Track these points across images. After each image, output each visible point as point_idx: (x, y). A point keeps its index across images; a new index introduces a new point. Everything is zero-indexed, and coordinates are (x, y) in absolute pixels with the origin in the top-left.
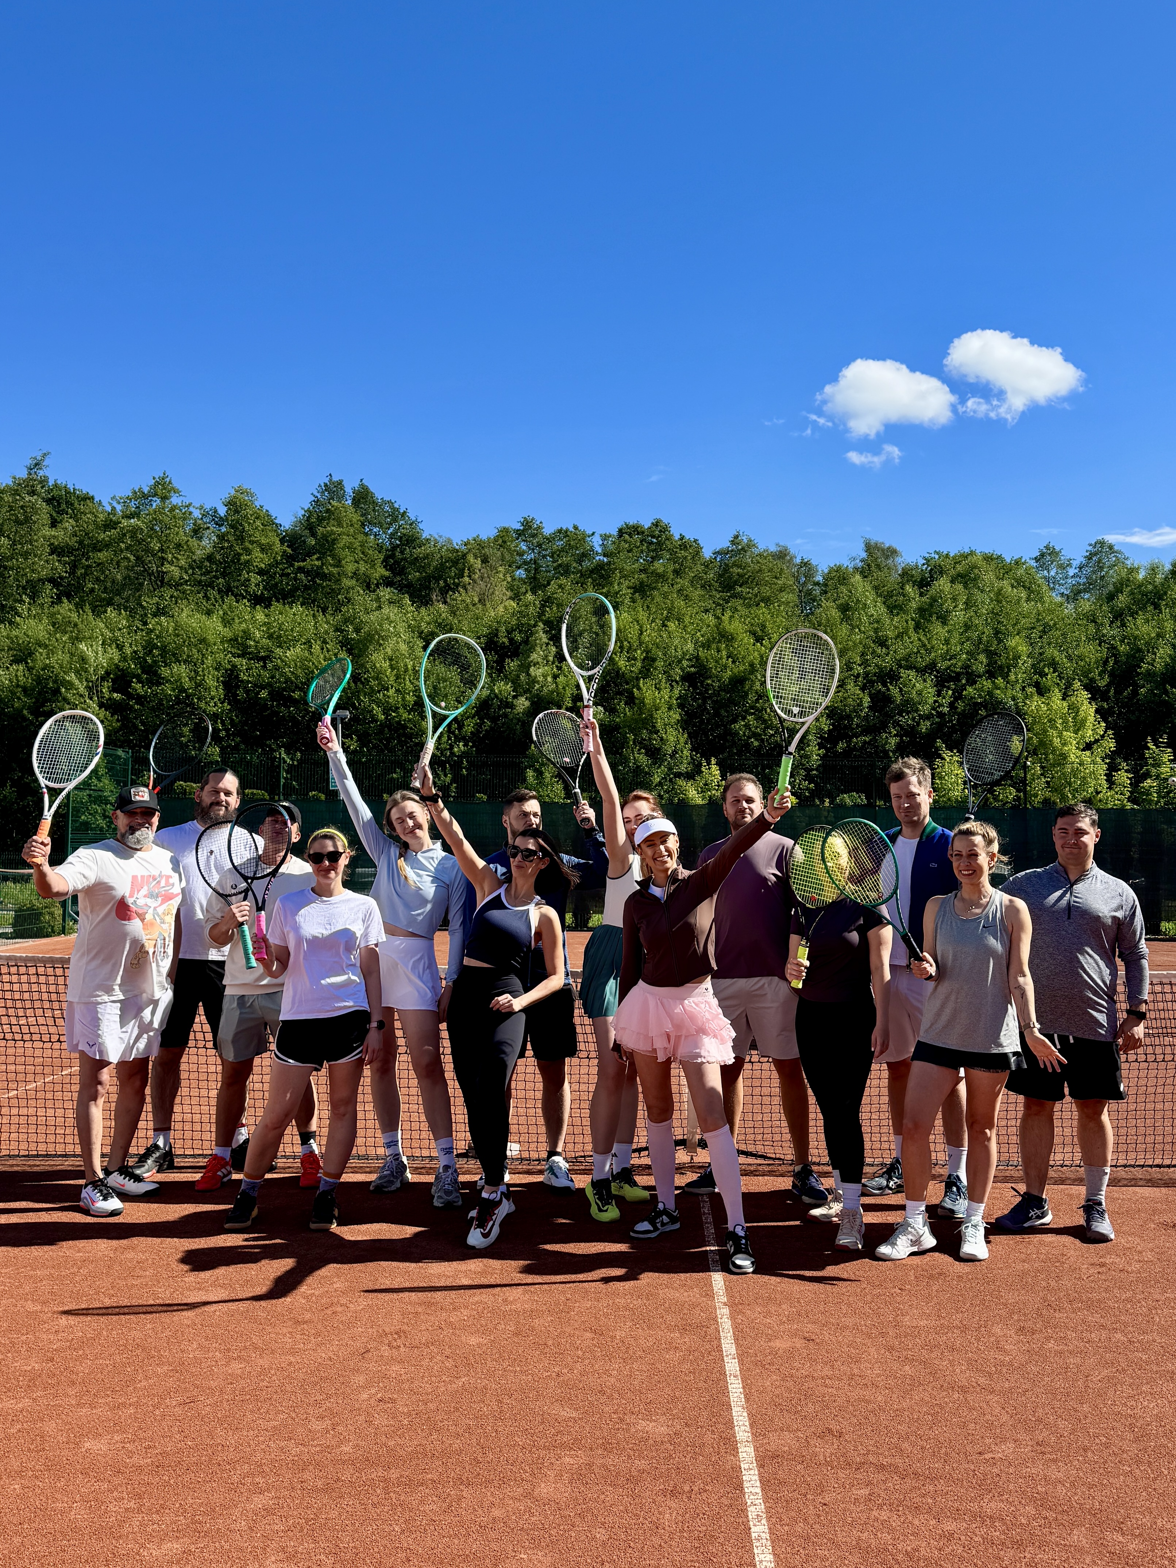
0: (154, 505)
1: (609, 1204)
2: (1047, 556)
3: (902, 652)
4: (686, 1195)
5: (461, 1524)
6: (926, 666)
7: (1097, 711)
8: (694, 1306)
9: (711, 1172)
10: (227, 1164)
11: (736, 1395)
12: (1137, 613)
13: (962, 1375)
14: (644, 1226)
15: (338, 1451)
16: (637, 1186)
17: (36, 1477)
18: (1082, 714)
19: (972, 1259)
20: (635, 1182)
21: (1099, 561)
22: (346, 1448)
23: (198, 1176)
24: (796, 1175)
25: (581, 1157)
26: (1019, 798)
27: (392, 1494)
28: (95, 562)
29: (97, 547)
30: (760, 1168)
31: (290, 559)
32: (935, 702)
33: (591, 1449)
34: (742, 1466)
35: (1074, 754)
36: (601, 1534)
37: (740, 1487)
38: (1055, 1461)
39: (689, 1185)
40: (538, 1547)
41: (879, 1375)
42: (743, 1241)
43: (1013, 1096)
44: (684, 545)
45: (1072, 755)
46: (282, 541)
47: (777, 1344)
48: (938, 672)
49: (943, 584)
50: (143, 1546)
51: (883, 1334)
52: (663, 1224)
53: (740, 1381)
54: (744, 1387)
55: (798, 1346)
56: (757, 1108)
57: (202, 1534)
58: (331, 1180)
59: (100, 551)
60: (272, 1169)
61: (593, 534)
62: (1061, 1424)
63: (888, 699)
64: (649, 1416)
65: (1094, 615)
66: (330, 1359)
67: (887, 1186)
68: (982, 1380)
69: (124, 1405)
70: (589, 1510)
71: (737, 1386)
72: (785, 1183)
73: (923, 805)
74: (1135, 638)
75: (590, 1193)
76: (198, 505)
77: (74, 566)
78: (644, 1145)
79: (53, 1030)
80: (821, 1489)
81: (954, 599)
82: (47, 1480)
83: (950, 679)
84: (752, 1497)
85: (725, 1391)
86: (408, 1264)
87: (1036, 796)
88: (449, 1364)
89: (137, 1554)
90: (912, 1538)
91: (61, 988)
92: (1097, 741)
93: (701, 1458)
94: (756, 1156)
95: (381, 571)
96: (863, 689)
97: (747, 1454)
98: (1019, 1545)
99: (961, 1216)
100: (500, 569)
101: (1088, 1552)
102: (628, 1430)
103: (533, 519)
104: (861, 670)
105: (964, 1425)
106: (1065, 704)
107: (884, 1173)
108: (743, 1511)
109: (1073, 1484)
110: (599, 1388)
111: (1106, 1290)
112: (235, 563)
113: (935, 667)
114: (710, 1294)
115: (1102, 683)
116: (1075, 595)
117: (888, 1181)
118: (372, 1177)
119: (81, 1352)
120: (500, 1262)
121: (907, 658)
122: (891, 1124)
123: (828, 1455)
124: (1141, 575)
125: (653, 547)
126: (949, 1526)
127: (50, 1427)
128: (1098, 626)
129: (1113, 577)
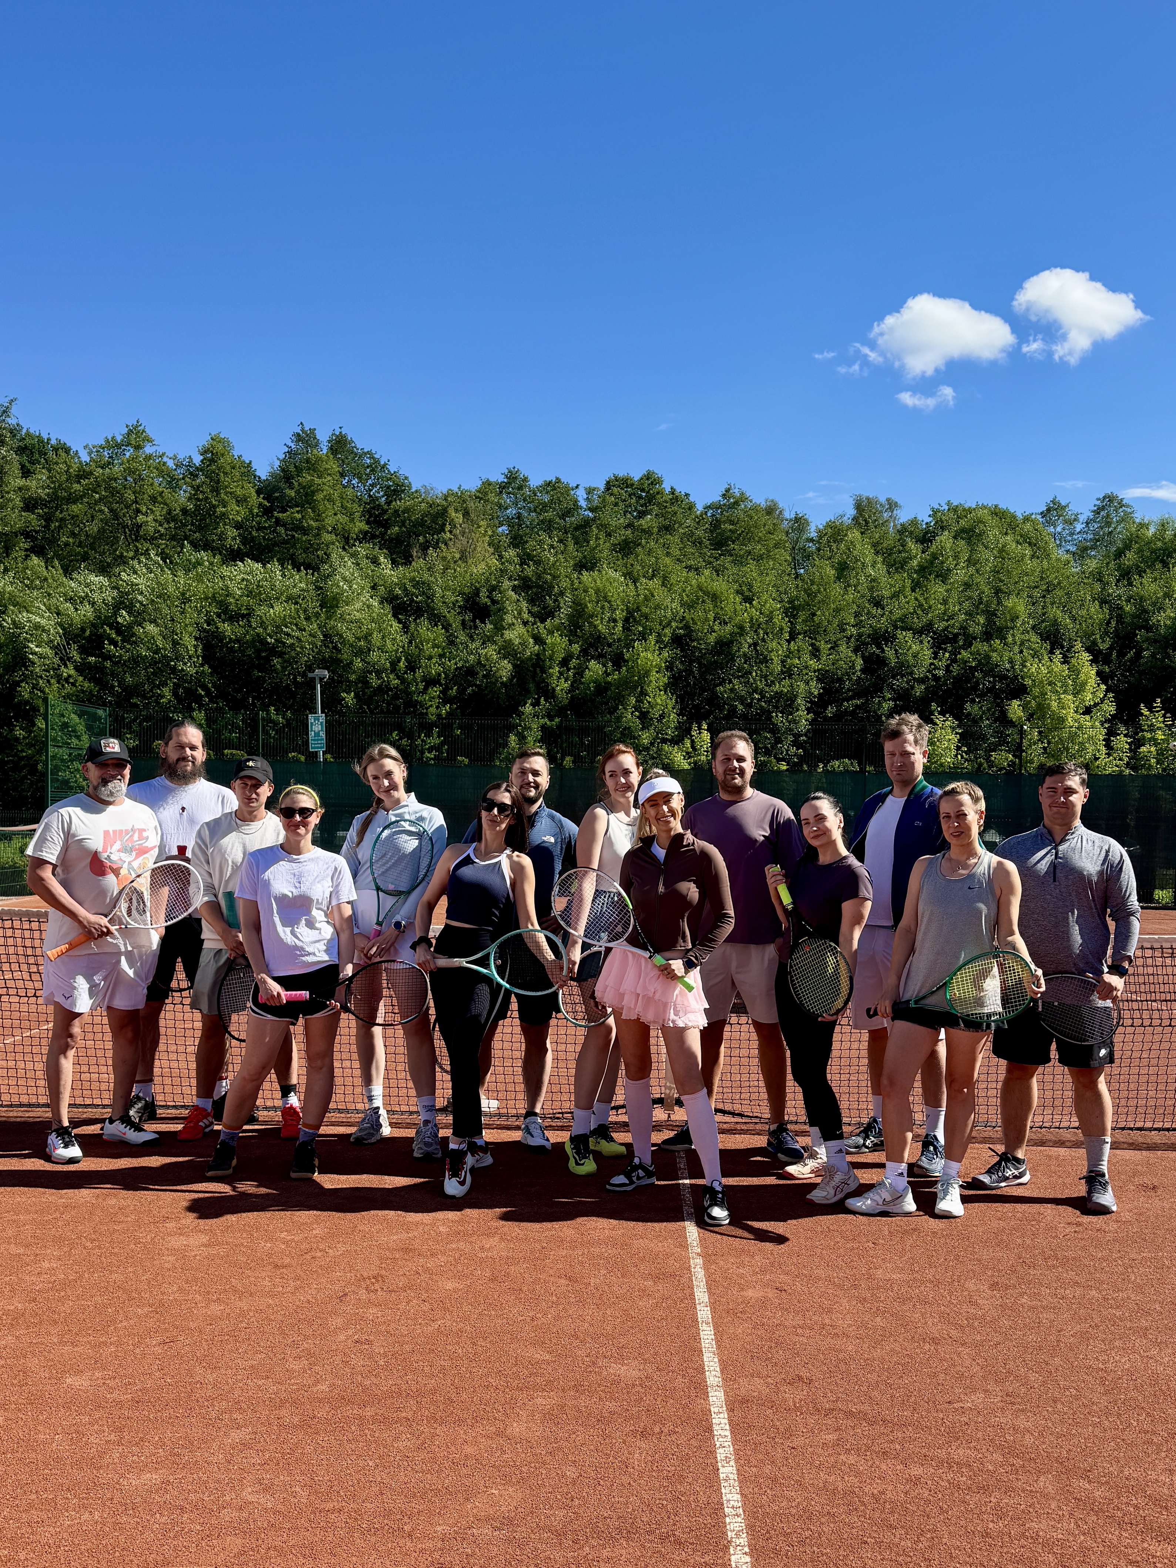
0: (128, 454)
1: (586, 1158)
2: (1054, 511)
3: (898, 613)
4: (662, 1152)
5: (434, 1460)
6: (923, 627)
7: (1098, 674)
8: (668, 1256)
9: (688, 1129)
10: (208, 1114)
11: (707, 1341)
12: (1145, 572)
13: (935, 1328)
14: (620, 1179)
15: (315, 1389)
16: (614, 1141)
17: (19, 1410)
18: (1082, 677)
19: (947, 1216)
20: (612, 1137)
21: (1108, 516)
22: (323, 1387)
23: (180, 1127)
24: (771, 1134)
25: (559, 1113)
26: (1014, 763)
27: (367, 1431)
28: (69, 515)
29: (72, 499)
30: (738, 1127)
31: (267, 512)
32: (931, 664)
33: (563, 1390)
34: (712, 1409)
35: (1071, 717)
36: (571, 1472)
37: (710, 1429)
38: (1023, 1411)
39: (665, 1142)
40: (509, 1483)
41: (850, 1326)
42: (720, 1196)
43: (995, 1060)
44: (675, 498)
45: (1070, 719)
46: (258, 492)
47: (750, 1293)
48: (935, 633)
49: (945, 539)
50: (122, 1476)
51: (855, 1286)
52: (639, 1178)
53: (712, 1328)
54: (715, 1334)
55: (770, 1295)
56: (735, 1069)
57: (181, 1466)
58: (311, 1131)
59: (74, 503)
60: (252, 1120)
61: (577, 487)
62: (1033, 1377)
63: (882, 662)
64: (621, 1359)
65: (1100, 573)
66: (309, 1302)
67: (864, 1145)
68: (954, 1333)
69: (105, 1343)
70: (560, 1449)
71: (709, 1333)
72: (761, 1141)
73: (916, 765)
74: (1141, 598)
75: (568, 1148)
76: (171, 455)
77: (48, 519)
78: (621, 1103)
79: (29, 985)
80: (789, 1433)
81: (956, 557)
82: (30, 1413)
83: (947, 640)
84: (720, 1439)
85: (696, 1338)
86: (387, 1212)
87: (1031, 761)
88: (426, 1307)
89: (117, 1483)
90: (879, 1481)
91: (37, 943)
92: (1096, 705)
93: (672, 1401)
94: (733, 1114)
95: (361, 525)
96: (856, 651)
97: (717, 1398)
98: (984, 1489)
99: (937, 1174)
100: (482, 523)
101: (1053, 1498)
102: (600, 1374)
103: (518, 470)
104: (854, 631)
105: (935, 1375)
106: (1066, 667)
107: (860, 1132)
108: (712, 1453)
109: (1041, 1434)
110: (573, 1333)
111: (1083, 1248)
112: (210, 515)
113: (932, 628)
114: (684, 1245)
115: (1104, 646)
116: (1081, 553)
117: (865, 1140)
118: (352, 1130)
119: (63, 1294)
120: (477, 1211)
121: (901, 620)
122: (869, 1085)
123: (797, 1401)
124: (1152, 530)
125: (642, 502)
126: (916, 1471)
127: (33, 1363)
128: (1105, 584)
129: (1121, 533)
